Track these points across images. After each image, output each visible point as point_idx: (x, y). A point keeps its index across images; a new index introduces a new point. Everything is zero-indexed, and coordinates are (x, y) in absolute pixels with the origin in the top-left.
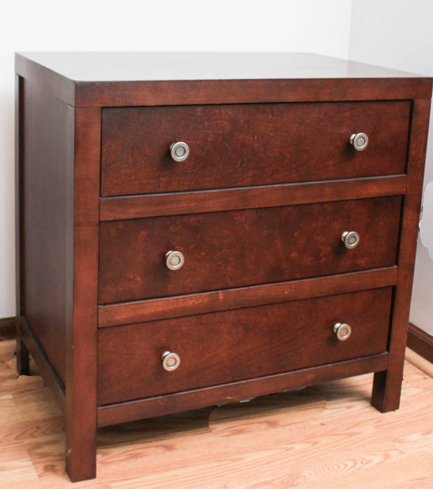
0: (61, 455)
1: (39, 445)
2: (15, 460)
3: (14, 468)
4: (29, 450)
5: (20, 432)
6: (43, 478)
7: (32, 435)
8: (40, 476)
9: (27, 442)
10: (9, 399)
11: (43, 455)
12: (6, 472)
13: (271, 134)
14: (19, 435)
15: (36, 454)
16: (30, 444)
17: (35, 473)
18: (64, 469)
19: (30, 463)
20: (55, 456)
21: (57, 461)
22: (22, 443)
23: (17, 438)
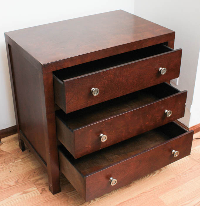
0: (46, 183)
1: (37, 180)
2: (30, 188)
3: (31, 191)
4: (34, 183)
5: (29, 176)
6: (43, 194)
7: (33, 176)
8: (41, 193)
9: (32, 179)
10: (20, 161)
11: (40, 184)
12: (29, 193)
13: (129, 75)
14: (29, 177)
15: (37, 184)
16: (34, 180)
17: (39, 192)
18: (48, 189)
19: (36, 188)
20: (44, 184)
21: (45, 186)
22: (31, 180)
23: (28, 178)
